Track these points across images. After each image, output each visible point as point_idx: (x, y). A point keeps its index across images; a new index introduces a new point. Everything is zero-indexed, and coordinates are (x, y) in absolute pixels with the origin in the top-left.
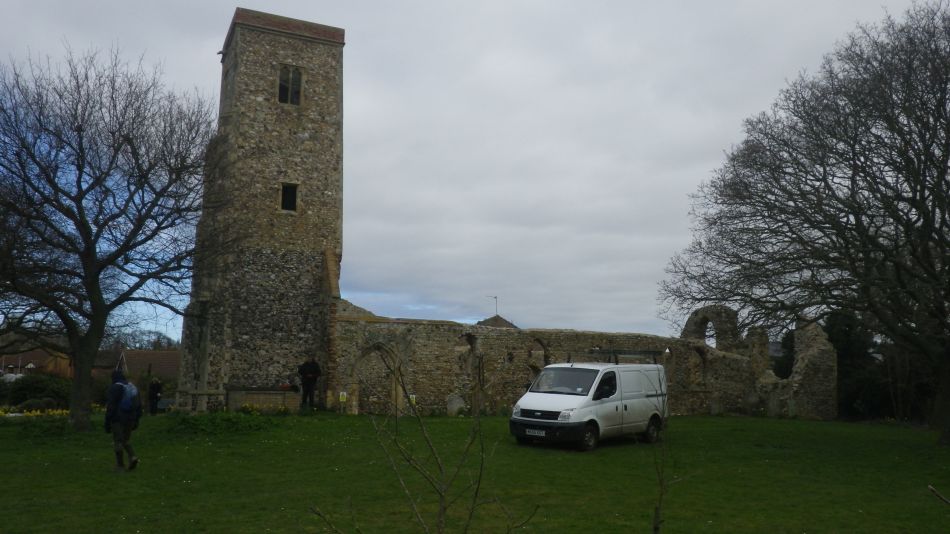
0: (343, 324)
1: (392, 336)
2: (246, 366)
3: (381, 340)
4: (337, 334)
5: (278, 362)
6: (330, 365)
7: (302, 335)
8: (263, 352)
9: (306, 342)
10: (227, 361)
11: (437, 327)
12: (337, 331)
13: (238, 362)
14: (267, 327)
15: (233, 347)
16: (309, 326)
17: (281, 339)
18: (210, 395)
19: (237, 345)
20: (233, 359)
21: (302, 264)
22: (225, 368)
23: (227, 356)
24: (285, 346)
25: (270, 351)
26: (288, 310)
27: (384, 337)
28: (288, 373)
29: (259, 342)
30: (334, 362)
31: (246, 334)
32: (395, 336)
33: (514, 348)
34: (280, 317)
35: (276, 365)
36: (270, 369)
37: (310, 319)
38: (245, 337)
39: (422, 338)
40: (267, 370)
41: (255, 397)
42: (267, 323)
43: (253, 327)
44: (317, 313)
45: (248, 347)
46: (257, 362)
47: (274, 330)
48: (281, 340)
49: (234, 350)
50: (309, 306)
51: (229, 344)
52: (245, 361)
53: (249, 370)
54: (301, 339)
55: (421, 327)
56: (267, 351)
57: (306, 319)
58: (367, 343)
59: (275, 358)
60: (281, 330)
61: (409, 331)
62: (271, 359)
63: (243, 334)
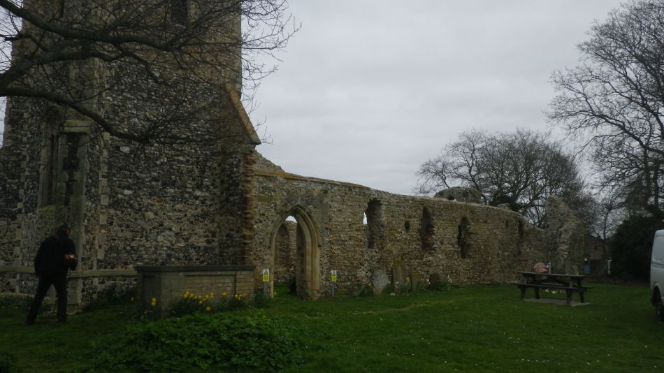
0: (261, 179)
1: (309, 198)
2: (129, 235)
3: (299, 203)
4: (254, 192)
5: (170, 230)
6: (246, 232)
7: (198, 193)
8: (150, 215)
9: (203, 202)
10: (102, 226)
11: (350, 190)
12: (254, 188)
13: (117, 228)
14: (155, 179)
15: (110, 206)
16: (207, 182)
17: (173, 197)
18: (85, 278)
19: (116, 204)
20: (111, 224)
21: (197, 97)
22: (100, 236)
23: (103, 219)
24: (178, 206)
25: (160, 213)
26: (181, 158)
27: (302, 200)
28: (182, 244)
29: (146, 201)
30: (251, 229)
31: (129, 188)
32: (313, 199)
33: (410, 217)
34: (171, 167)
35: (168, 232)
36: (160, 238)
37: (208, 173)
38: (127, 192)
39: (337, 202)
40: (156, 240)
41: (197, 280)
42: (155, 174)
43: (138, 178)
44: (215, 165)
45: (132, 206)
46: (143, 229)
47: (165, 185)
48: (174, 199)
49: (112, 211)
50: (206, 155)
51: (105, 201)
52: (128, 226)
53: (133, 240)
54: (197, 198)
55: (336, 188)
56: (156, 214)
57: (203, 171)
58: (285, 205)
59: (166, 224)
60: (173, 184)
61: (326, 192)
62: (162, 225)
63: (124, 188)
